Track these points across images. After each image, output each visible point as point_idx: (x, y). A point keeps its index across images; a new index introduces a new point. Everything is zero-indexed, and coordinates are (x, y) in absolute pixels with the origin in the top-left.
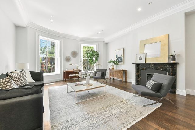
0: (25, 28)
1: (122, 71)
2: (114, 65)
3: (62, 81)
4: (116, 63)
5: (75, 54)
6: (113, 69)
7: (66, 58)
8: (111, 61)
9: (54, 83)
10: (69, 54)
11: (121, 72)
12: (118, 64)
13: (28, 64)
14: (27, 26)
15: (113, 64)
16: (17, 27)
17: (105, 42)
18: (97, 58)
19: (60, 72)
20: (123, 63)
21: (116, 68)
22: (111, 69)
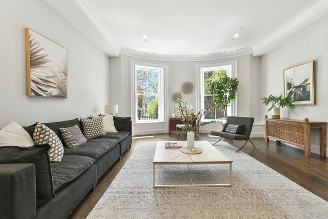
0: (118, 57)
1: (305, 125)
2: (279, 109)
3: (167, 133)
4: (286, 102)
5: (188, 88)
6: (277, 117)
7: (173, 96)
8: (272, 99)
9: (153, 136)
10: (178, 89)
11: (302, 127)
12: (292, 106)
13: (117, 106)
14: (120, 55)
15: (277, 105)
16: (110, 58)
17: (253, 56)
18: (234, 93)
19: (164, 120)
20: (311, 101)
21: (286, 116)
22: (270, 117)
